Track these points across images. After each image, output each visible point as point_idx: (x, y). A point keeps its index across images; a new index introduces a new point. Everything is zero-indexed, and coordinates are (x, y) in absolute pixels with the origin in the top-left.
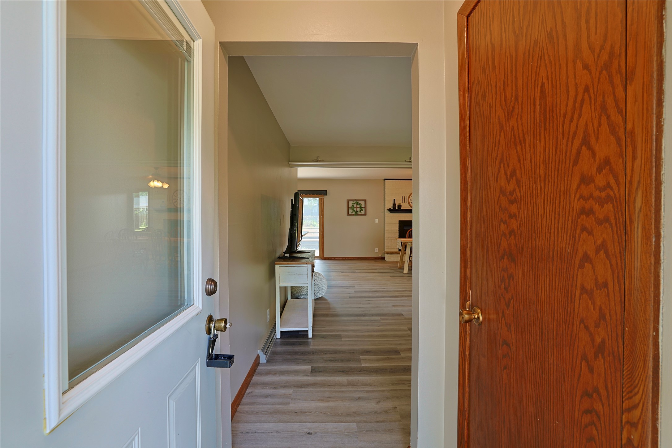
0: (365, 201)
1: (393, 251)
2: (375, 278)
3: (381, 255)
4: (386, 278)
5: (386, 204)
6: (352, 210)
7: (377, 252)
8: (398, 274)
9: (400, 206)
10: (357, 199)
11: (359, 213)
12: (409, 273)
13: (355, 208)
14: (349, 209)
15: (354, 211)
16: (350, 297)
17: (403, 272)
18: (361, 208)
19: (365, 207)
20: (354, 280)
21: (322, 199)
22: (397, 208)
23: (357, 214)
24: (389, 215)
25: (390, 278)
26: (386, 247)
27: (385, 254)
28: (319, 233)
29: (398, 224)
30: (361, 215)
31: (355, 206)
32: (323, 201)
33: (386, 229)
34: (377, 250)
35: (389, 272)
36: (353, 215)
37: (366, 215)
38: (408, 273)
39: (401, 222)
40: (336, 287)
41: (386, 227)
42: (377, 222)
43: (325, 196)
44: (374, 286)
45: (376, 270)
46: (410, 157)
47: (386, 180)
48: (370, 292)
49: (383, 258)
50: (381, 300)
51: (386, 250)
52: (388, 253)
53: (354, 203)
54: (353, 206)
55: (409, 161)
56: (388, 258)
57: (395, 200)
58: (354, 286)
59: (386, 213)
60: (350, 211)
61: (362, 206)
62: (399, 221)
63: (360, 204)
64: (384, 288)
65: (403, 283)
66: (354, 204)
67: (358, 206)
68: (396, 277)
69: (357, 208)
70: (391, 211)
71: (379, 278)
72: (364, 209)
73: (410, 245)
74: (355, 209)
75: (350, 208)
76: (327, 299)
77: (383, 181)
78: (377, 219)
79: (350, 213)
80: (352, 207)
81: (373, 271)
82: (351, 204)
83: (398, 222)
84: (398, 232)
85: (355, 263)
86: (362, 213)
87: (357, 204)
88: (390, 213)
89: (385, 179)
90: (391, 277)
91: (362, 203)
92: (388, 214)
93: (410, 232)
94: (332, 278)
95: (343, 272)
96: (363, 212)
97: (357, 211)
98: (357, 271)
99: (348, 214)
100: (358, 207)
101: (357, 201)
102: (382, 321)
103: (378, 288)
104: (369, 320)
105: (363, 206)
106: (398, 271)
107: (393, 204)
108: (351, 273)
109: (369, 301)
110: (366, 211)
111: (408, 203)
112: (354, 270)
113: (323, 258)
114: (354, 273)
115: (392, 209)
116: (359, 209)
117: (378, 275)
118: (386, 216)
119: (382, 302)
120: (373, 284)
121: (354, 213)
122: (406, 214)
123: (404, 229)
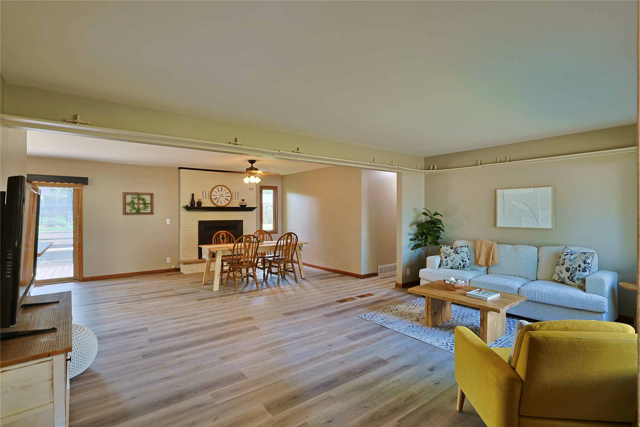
0: (152, 195)
1: (191, 259)
2: (175, 306)
3: (174, 266)
4: (192, 303)
5: (181, 200)
6: (132, 207)
7: (169, 262)
8: (206, 294)
9: (199, 203)
10: (139, 191)
11: (142, 212)
12: (220, 289)
13: (136, 204)
14: (126, 205)
15: (134, 208)
16: (143, 356)
17: (212, 290)
18: (145, 204)
19: (152, 204)
20: (144, 316)
21: (80, 190)
22: (196, 206)
23: (138, 212)
24: (185, 214)
25: (198, 302)
26: (181, 256)
27: (181, 264)
28: (74, 238)
29: (198, 226)
30: (145, 214)
31: (136, 201)
32: (80, 193)
33: (181, 232)
34: (168, 260)
35: (193, 293)
36: (134, 214)
37: (153, 214)
38: (219, 291)
39: (201, 223)
40: (112, 336)
41: (181, 229)
42: (170, 223)
43: (85, 186)
44: (178, 322)
45: (173, 290)
46: (235, 138)
47: (181, 170)
48: (176, 335)
49: (178, 270)
50: (200, 350)
51: (181, 259)
52: (185, 264)
53: (135, 198)
54: (133, 202)
55: (234, 143)
56: (184, 269)
57: (193, 195)
58: (146, 329)
59: (181, 212)
60: (128, 209)
61: (147, 202)
62: (200, 222)
63: (143, 199)
64: (195, 324)
65: (219, 308)
66: (133, 199)
67: (141, 202)
68: (205, 299)
69: (139, 204)
70: (187, 208)
71: (183, 305)
72: (150, 205)
73: (221, 254)
74: (136, 206)
75: (128, 204)
76: (98, 372)
77: (177, 170)
78: (169, 220)
80: (131, 203)
81: (169, 292)
82: (129, 199)
83: (198, 223)
84: (198, 235)
85: (138, 282)
86: (147, 212)
87: (139, 199)
88: (186, 211)
89: (180, 168)
90: (198, 300)
91: (148, 199)
92: (184, 212)
93: (216, 236)
94: (103, 317)
95: (120, 302)
96: (149, 210)
97: (139, 209)
98: (144, 297)
99: (125, 213)
100: (141, 204)
101: (138, 194)
102: (216, 403)
103: (186, 326)
104: (192, 408)
105: (149, 202)
106: (205, 289)
107: (191, 199)
108: (135, 301)
109: (180, 356)
110: (152, 208)
111: (210, 199)
112: (138, 295)
113: (81, 279)
114: (140, 300)
115: (189, 207)
116: (141, 206)
117: (178, 299)
118: (181, 215)
119: (202, 353)
120: (175, 318)
121: (134, 211)
122: (208, 213)
123: (205, 231)
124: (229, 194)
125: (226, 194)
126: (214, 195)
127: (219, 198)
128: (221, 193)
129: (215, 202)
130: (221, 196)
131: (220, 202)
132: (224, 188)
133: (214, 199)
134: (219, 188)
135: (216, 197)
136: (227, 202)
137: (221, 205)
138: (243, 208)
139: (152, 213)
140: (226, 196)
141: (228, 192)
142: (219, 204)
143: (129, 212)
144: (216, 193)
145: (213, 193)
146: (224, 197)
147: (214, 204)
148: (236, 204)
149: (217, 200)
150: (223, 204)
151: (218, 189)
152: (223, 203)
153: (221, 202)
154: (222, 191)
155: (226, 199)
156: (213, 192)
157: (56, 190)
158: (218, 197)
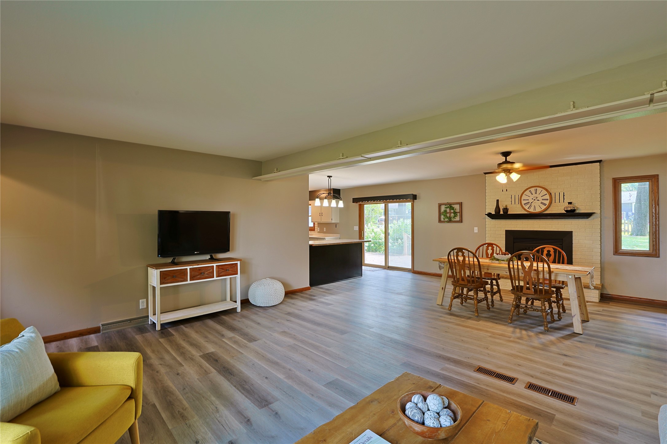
0: (460, 204)
5: (487, 207)
6: (445, 216)
9: (506, 210)
10: (450, 201)
11: (453, 220)
13: (448, 213)
15: (447, 217)
18: (455, 213)
19: (460, 212)
21: (415, 205)
22: (501, 213)
23: (450, 221)
29: (506, 235)
30: (455, 222)
31: (448, 210)
32: (415, 207)
36: (446, 222)
41: (487, 239)
42: (478, 231)
43: (415, 201)
47: (487, 175)
53: (447, 208)
54: (445, 211)
57: (498, 201)
60: (443, 217)
61: (456, 211)
62: (507, 232)
63: (453, 209)
67: (452, 211)
69: (450, 213)
70: (490, 215)
72: (459, 214)
74: (448, 215)
75: (442, 213)
77: (483, 175)
78: (477, 228)
79: (442, 220)
82: (443, 209)
83: (504, 232)
84: (504, 245)
86: (457, 220)
87: (450, 208)
88: (490, 219)
89: (485, 173)
91: (457, 207)
92: (487, 220)
96: (458, 218)
97: (450, 218)
99: (440, 221)
100: (452, 213)
101: (450, 204)
105: (458, 211)
107: (496, 206)
110: (461, 217)
111: (520, 204)
113: (413, 271)
115: (493, 214)
116: (452, 215)
118: (488, 223)
121: (446, 220)
122: (517, 221)
123: (514, 243)
124: (547, 197)
125: (542, 197)
126: (524, 200)
127: (531, 203)
128: (535, 196)
129: (526, 207)
130: (535, 200)
131: (532, 207)
132: (539, 190)
133: (525, 204)
134: (533, 190)
135: (528, 201)
136: (544, 207)
137: (534, 211)
138: (571, 214)
139: (461, 221)
140: (543, 200)
141: (546, 194)
142: (532, 210)
143: (443, 220)
144: (528, 197)
145: (524, 197)
146: (538, 200)
147: (525, 209)
148: (559, 208)
149: (529, 205)
150: (538, 210)
151: (530, 191)
152: (538, 208)
153: (535, 207)
154: (536, 193)
155: (542, 203)
156: (524, 195)
157: (402, 205)
158: (531, 201)
